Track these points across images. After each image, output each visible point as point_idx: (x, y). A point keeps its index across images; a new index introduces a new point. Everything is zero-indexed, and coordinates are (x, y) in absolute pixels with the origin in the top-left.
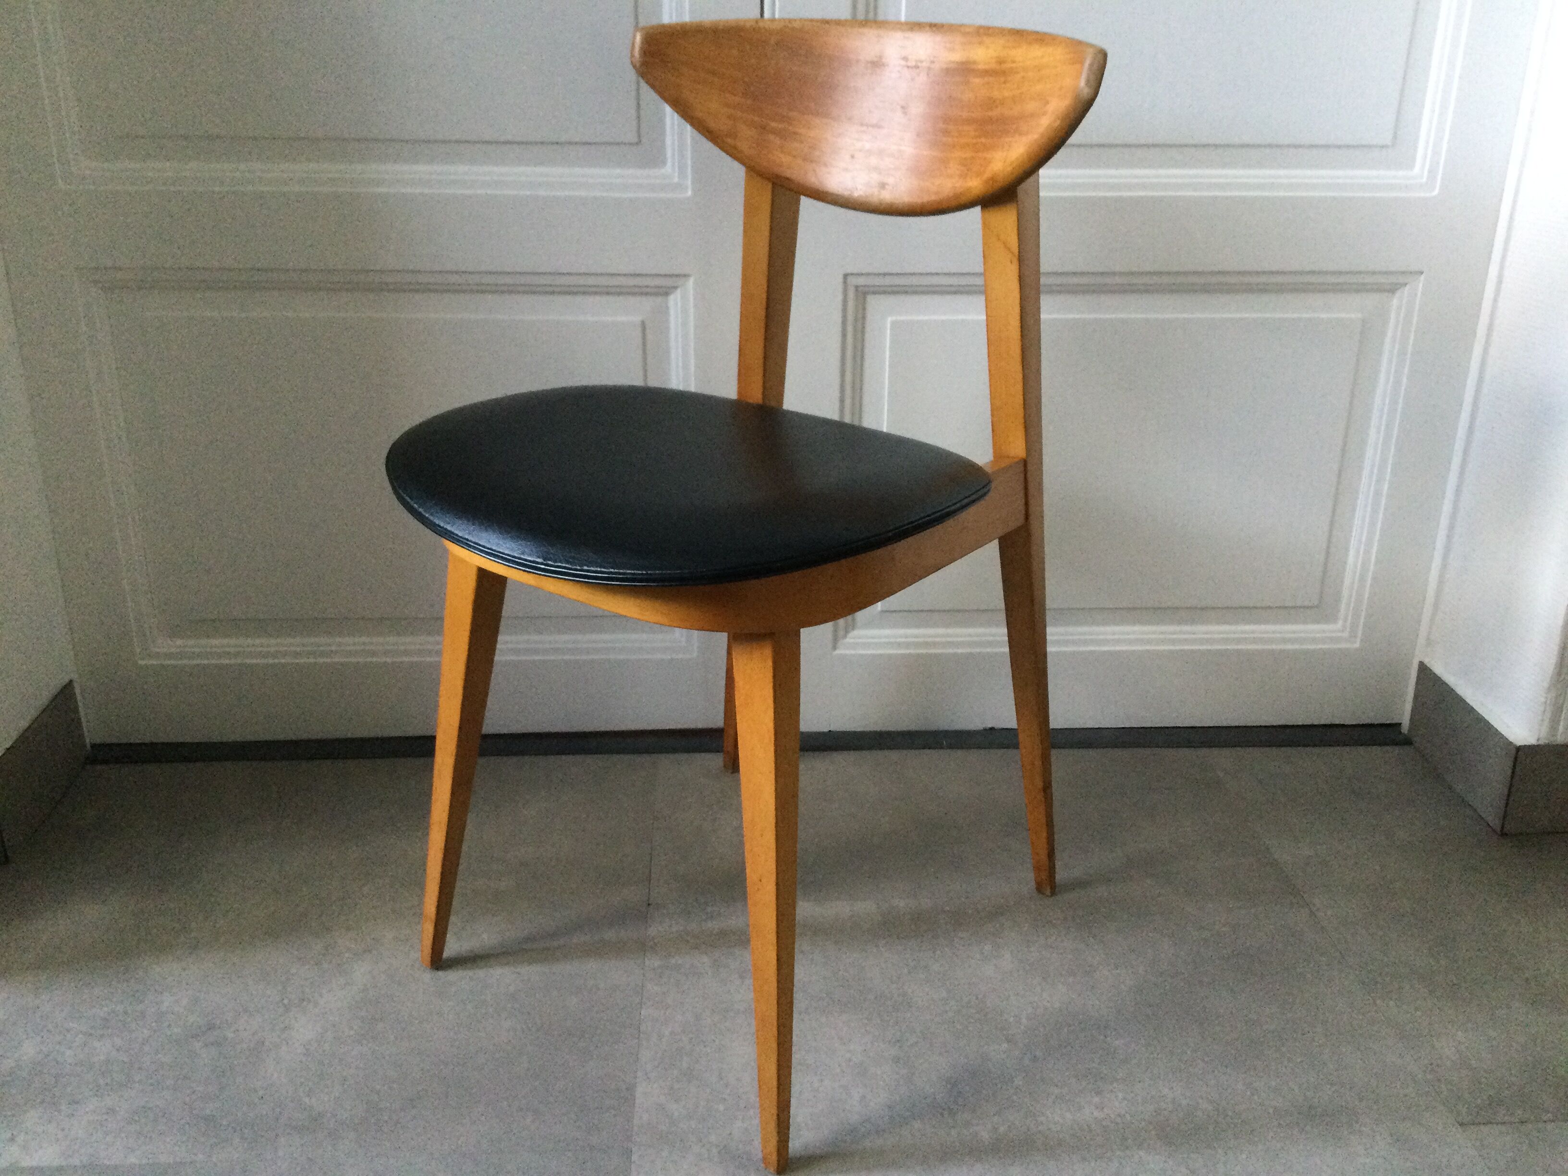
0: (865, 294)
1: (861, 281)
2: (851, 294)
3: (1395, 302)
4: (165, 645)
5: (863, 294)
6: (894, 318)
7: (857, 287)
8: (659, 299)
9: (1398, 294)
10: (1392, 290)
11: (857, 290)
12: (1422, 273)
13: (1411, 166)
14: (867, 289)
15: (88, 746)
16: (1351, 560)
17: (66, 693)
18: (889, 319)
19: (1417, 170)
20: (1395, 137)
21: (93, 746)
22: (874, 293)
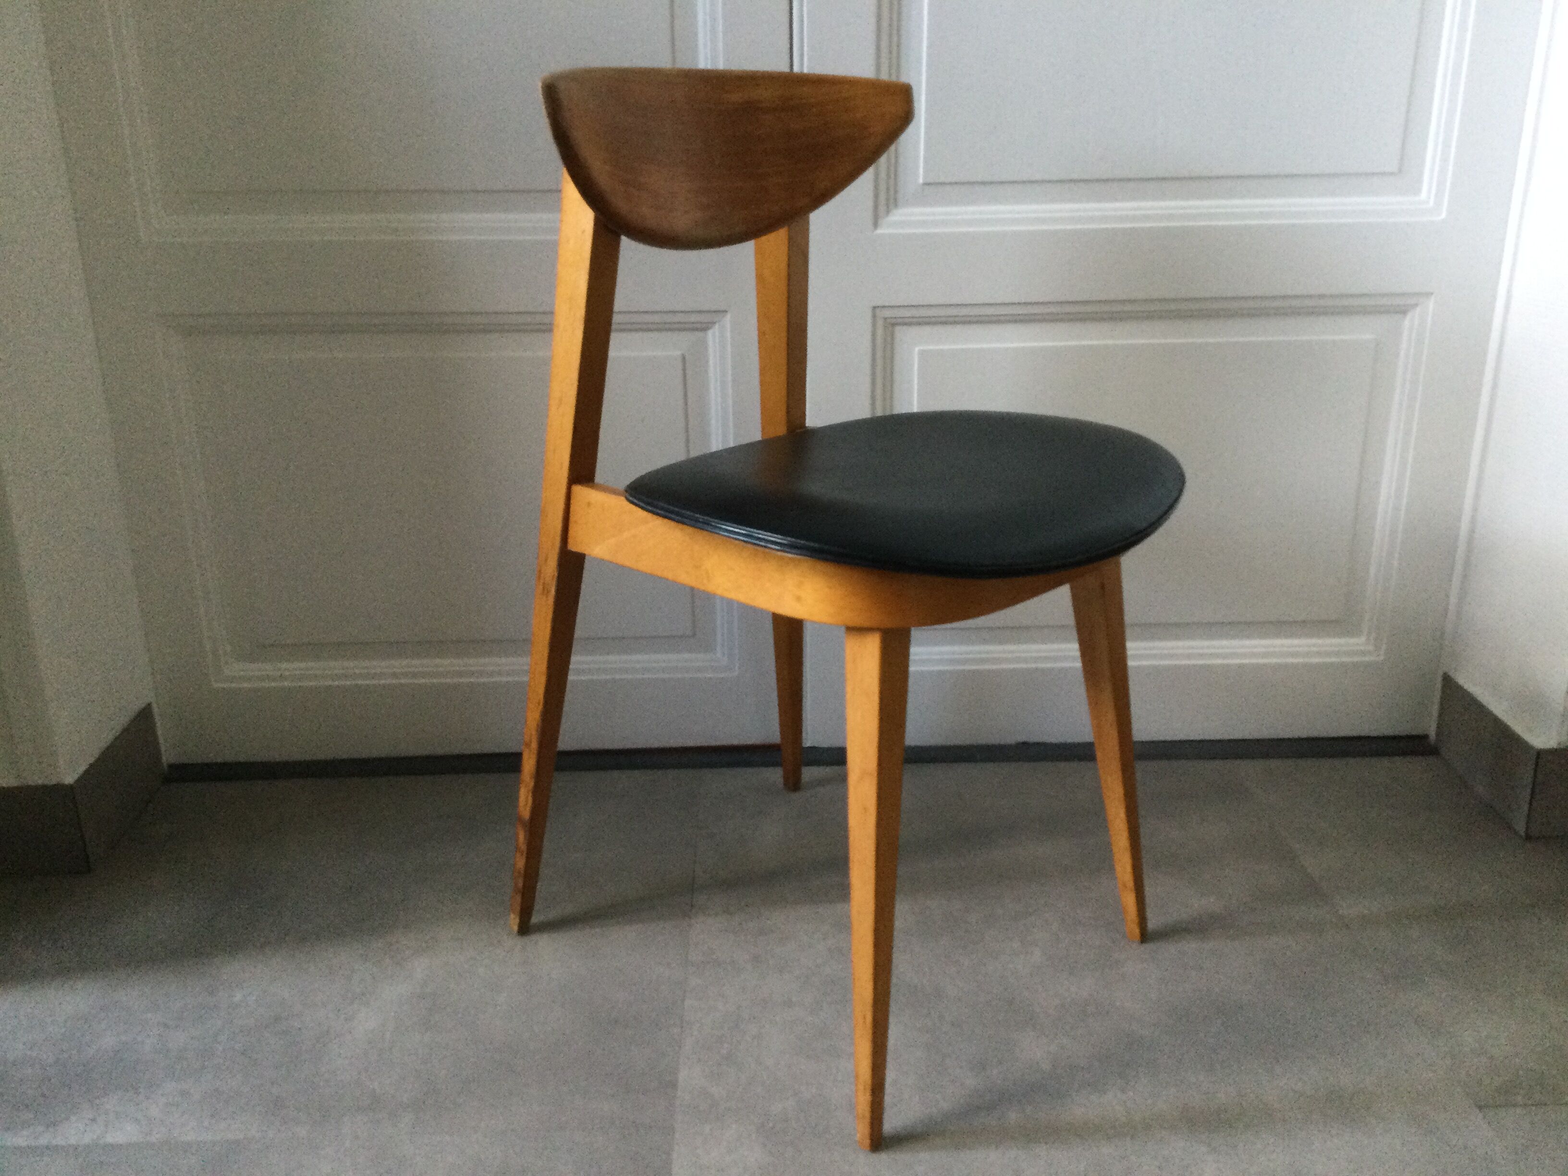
0: (894, 325)
1: (888, 313)
2: (880, 323)
3: (1407, 323)
4: (236, 669)
5: (892, 324)
6: (922, 348)
7: (885, 319)
8: (700, 334)
9: (1409, 316)
10: (1404, 311)
11: (886, 321)
12: (1432, 294)
13: (1417, 191)
14: (894, 321)
15: (166, 767)
16: (1373, 574)
17: (145, 715)
18: (917, 349)
19: (1424, 195)
20: (1401, 164)
21: (171, 766)
22: (902, 324)
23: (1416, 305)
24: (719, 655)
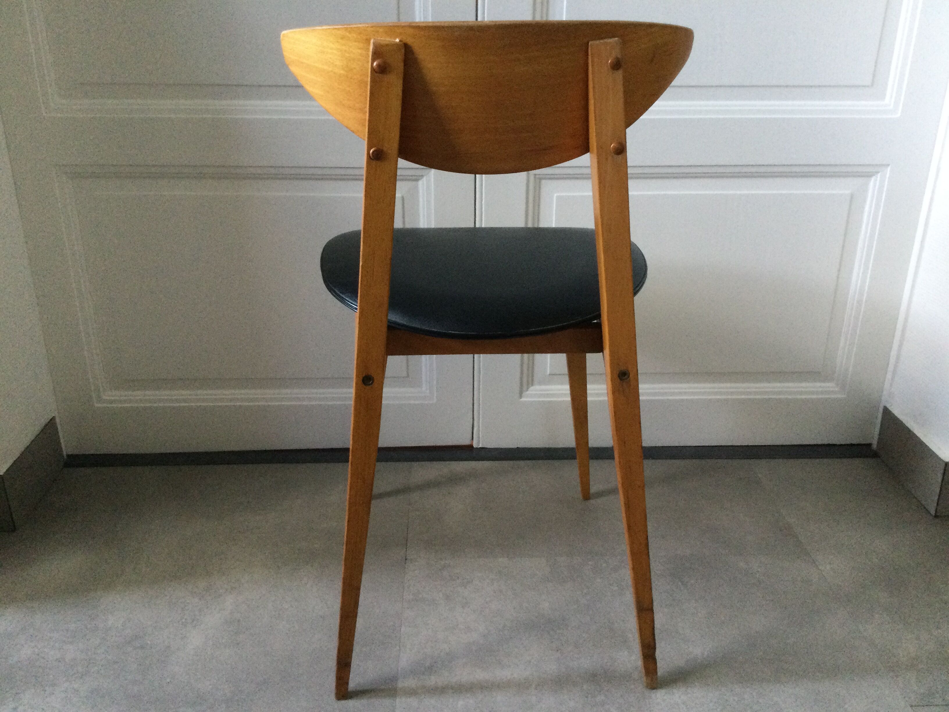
0: (541, 179)
1: (537, 171)
2: (532, 178)
3: (872, 183)
4: (110, 395)
5: (539, 179)
6: (559, 194)
7: (535, 175)
8: (414, 183)
9: (874, 178)
10: (869, 175)
11: (535, 177)
12: (889, 165)
13: (883, 99)
14: (541, 176)
15: (65, 457)
16: (842, 344)
17: (51, 424)
18: (555, 195)
19: (887, 101)
20: (873, 81)
21: (68, 456)
22: (545, 179)
23: (878, 172)
24: (424, 389)
